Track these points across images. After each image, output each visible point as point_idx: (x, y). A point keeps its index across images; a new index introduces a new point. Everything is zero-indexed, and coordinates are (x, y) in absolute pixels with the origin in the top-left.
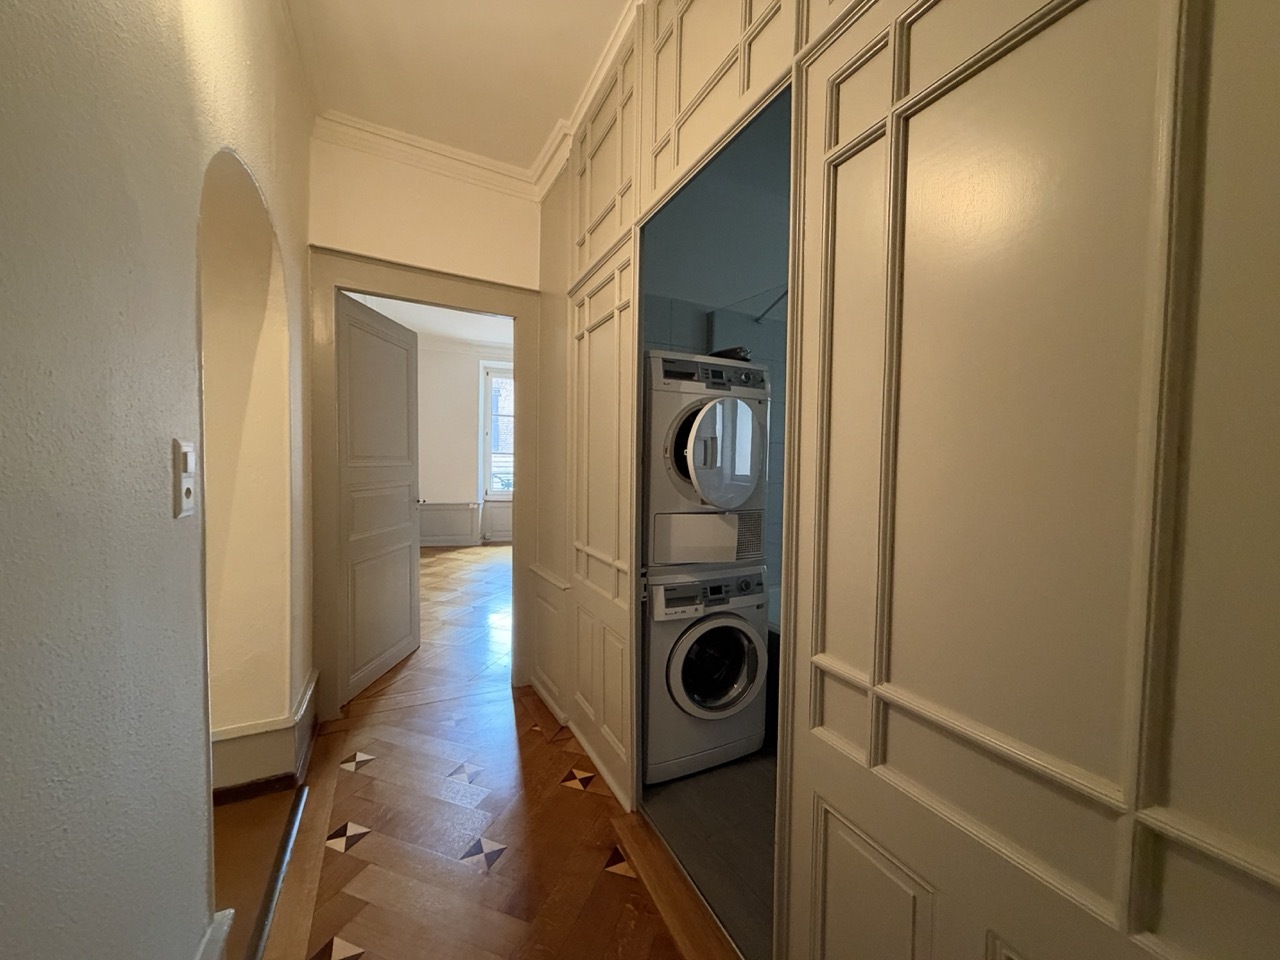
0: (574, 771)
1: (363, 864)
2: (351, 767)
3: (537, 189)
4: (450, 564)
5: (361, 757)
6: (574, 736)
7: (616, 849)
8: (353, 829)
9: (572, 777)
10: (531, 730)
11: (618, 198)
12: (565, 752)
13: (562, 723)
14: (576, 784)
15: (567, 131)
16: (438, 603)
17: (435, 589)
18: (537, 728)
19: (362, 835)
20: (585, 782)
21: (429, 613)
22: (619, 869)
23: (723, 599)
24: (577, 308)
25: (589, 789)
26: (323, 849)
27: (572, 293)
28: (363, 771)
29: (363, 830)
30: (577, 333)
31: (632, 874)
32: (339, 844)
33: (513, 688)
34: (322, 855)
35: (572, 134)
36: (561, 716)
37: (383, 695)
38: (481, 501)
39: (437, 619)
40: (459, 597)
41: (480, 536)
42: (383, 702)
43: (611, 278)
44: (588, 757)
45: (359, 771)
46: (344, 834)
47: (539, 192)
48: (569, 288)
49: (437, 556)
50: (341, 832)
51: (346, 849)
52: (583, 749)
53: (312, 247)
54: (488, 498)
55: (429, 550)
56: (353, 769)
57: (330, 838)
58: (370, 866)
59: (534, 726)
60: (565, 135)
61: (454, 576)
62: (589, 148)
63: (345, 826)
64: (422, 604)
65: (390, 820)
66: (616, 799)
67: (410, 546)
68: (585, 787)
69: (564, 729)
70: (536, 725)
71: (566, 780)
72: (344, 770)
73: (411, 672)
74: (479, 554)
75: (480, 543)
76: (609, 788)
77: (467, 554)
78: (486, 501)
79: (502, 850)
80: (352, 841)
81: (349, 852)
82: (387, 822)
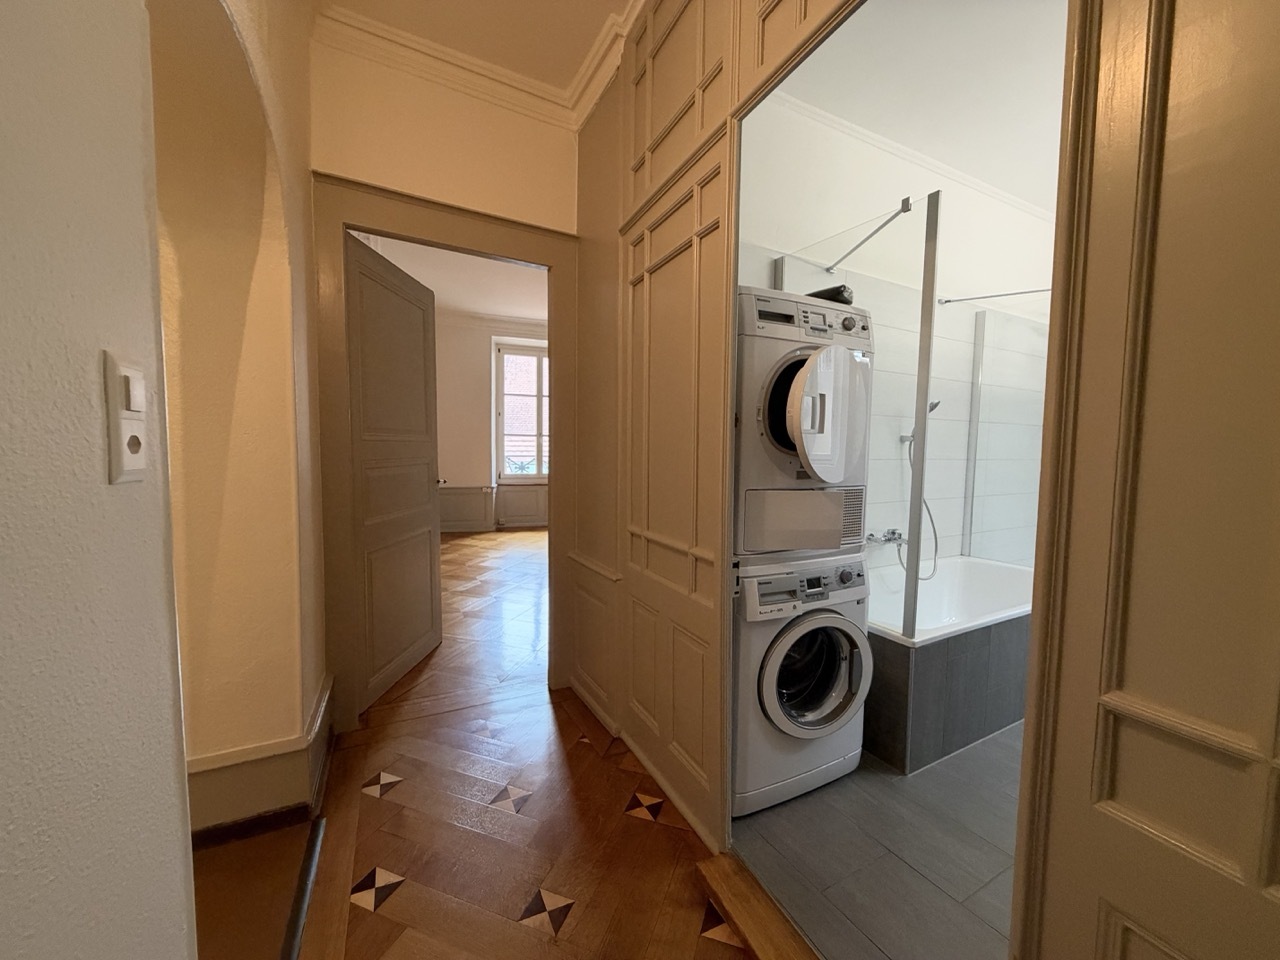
0: (638, 795)
1: (400, 928)
2: (374, 791)
3: (574, 115)
4: (466, 551)
5: (386, 778)
6: (629, 750)
7: (710, 904)
8: (383, 878)
9: (636, 803)
10: (579, 743)
11: (699, 93)
12: (624, 771)
13: (614, 733)
14: (643, 813)
15: (619, 31)
16: (455, 593)
17: (452, 577)
18: (586, 740)
19: (394, 886)
20: (654, 810)
21: (450, 604)
22: (717, 933)
23: (822, 594)
24: (631, 248)
25: (661, 820)
26: (347, 908)
27: (624, 231)
28: (390, 796)
29: (394, 878)
30: (631, 277)
31: (736, 942)
32: (366, 899)
33: (550, 690)
34: (346, 916)
35: (625, 34)
36: (613, 726)
37: (406, 700)
38: (494, 485)
39: (458, 611)
40: (478, 586)
41: (493, 522)
42: (407, 707)
43: (689, 197)
44: (650, 777)
45: (385, 797)
46: (372, 885)
47: (576, 119)
48: (621, 224)
49: (453, 542)
50: (368, 882)
51: (376, 907)
52: (644, 768)
53: (316, 174)
54: (502, 482)
55: (450, 536)
56: (377, 795)
57: (356, 890)
58: (409, 932)
59: (582, 738)
60: (617, 36)
61: (470, 563)
62: (649, 45)
63: (373, 873)
64: (443, 593)
65: (427, 863)
66: (695, 833)
67: (430, 531)
68: (655, 817)
69: (618, 740)
70: (584, 737)
71: (631, 807)
72: (367, 795)
73: (434, 672)
74: (495, 540)
75: (494, 528)
76: (685, 820)
77: (481, 540)
78: (499, 485)
79: (568, 907)
80: (384, 894)
81: (378, 910)
82: (421, 867)
